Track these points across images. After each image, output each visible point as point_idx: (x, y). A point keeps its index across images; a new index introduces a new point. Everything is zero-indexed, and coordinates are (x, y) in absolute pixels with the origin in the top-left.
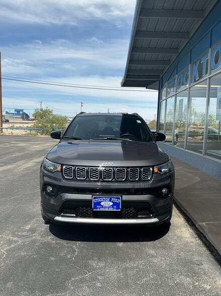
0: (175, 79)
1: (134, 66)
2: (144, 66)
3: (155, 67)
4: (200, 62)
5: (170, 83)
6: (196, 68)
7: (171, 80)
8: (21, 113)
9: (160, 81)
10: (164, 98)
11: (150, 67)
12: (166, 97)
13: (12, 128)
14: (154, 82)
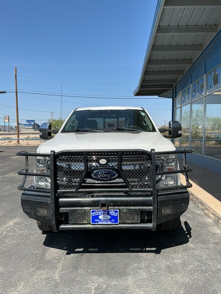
0: (189, 88)
1: (148, 77)
2: (158, 77)
3: (169, 77)
4: (215, 72)
5: (184, 92)
6: (211, 78)
7: (186, 89)
8: (33, 123)
9: (173, 89)
10: (178, 106)
11: (163, 77)
12: (181, 105)
13: (28, 139)
14: (167, 90)
